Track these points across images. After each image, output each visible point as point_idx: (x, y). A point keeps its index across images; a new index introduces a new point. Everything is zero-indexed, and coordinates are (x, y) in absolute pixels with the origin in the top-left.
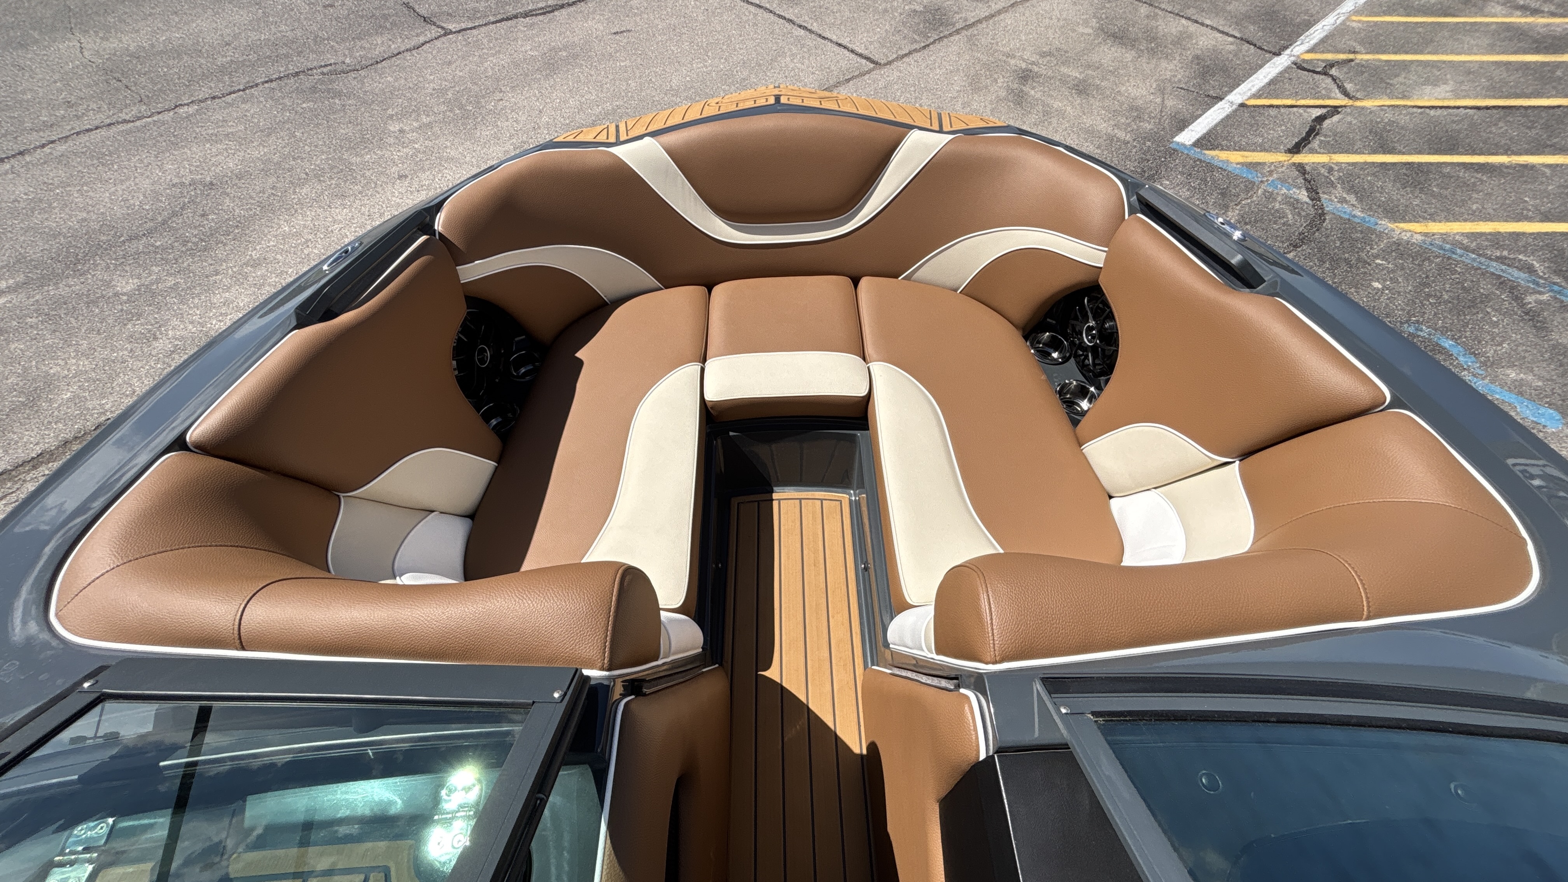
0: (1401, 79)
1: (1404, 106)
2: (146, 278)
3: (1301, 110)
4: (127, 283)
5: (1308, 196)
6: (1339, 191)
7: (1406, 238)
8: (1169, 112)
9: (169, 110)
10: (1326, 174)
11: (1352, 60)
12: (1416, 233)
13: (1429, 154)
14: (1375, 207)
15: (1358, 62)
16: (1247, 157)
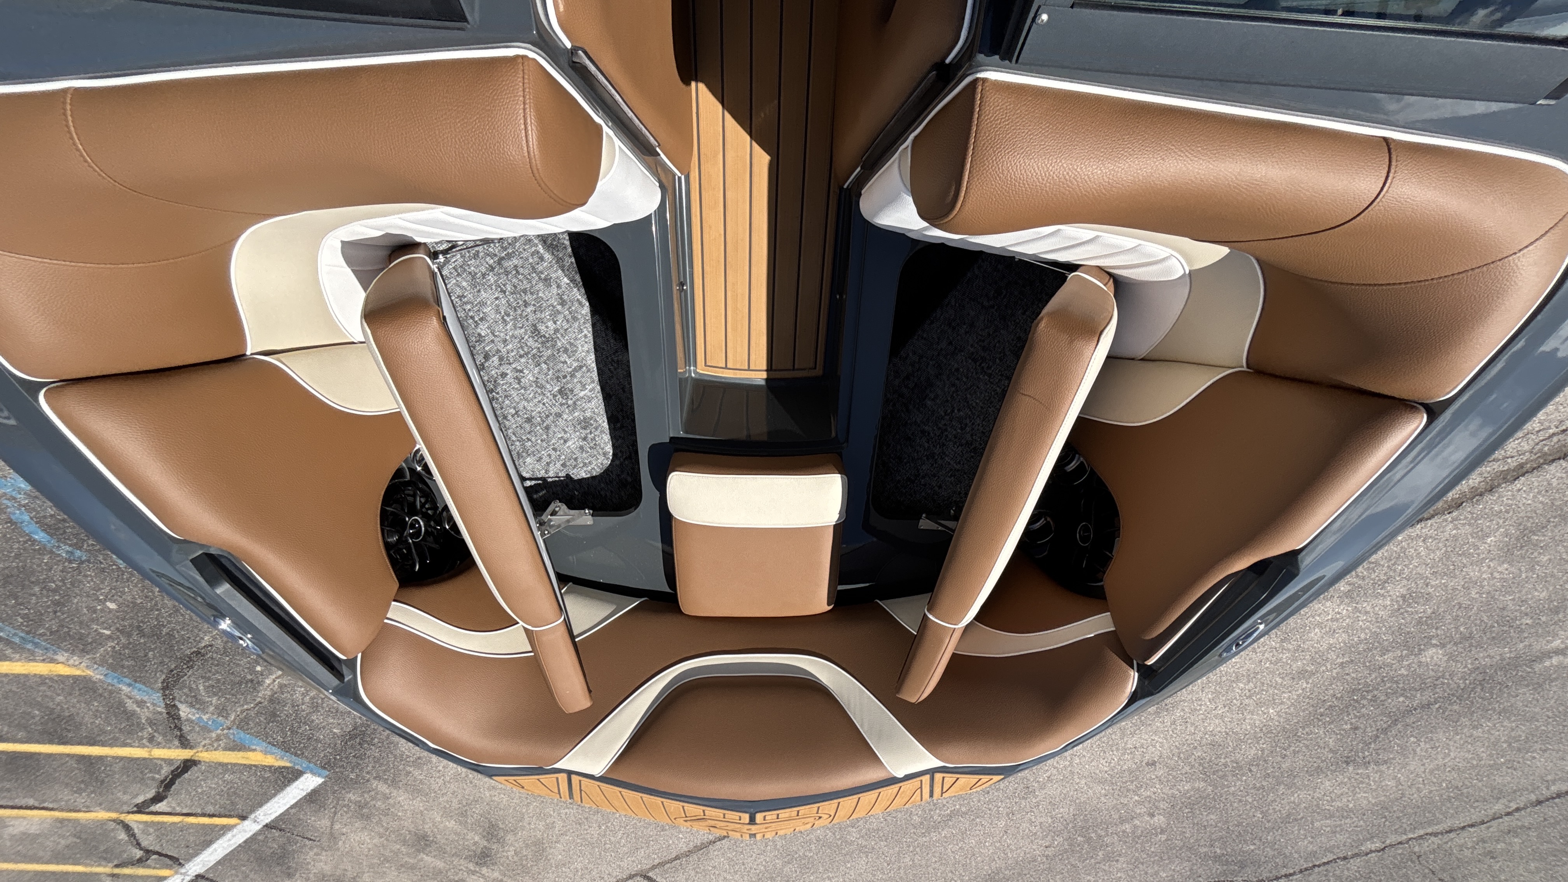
0: (63, 842)
1: (62, 810)
2: (1413, 663)
3: (178, 809)
4: (1432, 658)
5: (179, 710)
6: (144, 715)
7: (75, 658)
8: (326, 812)
9: (1391, 846)
10: (156, 734)
11: (117, 866)
12: (62, 663)
13: (39, 754)
14: (106, 694)
15: (110, 864)
16: (243, 758)
